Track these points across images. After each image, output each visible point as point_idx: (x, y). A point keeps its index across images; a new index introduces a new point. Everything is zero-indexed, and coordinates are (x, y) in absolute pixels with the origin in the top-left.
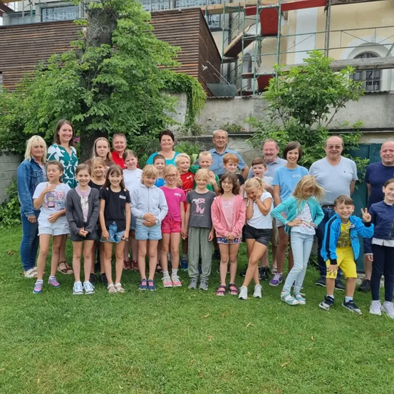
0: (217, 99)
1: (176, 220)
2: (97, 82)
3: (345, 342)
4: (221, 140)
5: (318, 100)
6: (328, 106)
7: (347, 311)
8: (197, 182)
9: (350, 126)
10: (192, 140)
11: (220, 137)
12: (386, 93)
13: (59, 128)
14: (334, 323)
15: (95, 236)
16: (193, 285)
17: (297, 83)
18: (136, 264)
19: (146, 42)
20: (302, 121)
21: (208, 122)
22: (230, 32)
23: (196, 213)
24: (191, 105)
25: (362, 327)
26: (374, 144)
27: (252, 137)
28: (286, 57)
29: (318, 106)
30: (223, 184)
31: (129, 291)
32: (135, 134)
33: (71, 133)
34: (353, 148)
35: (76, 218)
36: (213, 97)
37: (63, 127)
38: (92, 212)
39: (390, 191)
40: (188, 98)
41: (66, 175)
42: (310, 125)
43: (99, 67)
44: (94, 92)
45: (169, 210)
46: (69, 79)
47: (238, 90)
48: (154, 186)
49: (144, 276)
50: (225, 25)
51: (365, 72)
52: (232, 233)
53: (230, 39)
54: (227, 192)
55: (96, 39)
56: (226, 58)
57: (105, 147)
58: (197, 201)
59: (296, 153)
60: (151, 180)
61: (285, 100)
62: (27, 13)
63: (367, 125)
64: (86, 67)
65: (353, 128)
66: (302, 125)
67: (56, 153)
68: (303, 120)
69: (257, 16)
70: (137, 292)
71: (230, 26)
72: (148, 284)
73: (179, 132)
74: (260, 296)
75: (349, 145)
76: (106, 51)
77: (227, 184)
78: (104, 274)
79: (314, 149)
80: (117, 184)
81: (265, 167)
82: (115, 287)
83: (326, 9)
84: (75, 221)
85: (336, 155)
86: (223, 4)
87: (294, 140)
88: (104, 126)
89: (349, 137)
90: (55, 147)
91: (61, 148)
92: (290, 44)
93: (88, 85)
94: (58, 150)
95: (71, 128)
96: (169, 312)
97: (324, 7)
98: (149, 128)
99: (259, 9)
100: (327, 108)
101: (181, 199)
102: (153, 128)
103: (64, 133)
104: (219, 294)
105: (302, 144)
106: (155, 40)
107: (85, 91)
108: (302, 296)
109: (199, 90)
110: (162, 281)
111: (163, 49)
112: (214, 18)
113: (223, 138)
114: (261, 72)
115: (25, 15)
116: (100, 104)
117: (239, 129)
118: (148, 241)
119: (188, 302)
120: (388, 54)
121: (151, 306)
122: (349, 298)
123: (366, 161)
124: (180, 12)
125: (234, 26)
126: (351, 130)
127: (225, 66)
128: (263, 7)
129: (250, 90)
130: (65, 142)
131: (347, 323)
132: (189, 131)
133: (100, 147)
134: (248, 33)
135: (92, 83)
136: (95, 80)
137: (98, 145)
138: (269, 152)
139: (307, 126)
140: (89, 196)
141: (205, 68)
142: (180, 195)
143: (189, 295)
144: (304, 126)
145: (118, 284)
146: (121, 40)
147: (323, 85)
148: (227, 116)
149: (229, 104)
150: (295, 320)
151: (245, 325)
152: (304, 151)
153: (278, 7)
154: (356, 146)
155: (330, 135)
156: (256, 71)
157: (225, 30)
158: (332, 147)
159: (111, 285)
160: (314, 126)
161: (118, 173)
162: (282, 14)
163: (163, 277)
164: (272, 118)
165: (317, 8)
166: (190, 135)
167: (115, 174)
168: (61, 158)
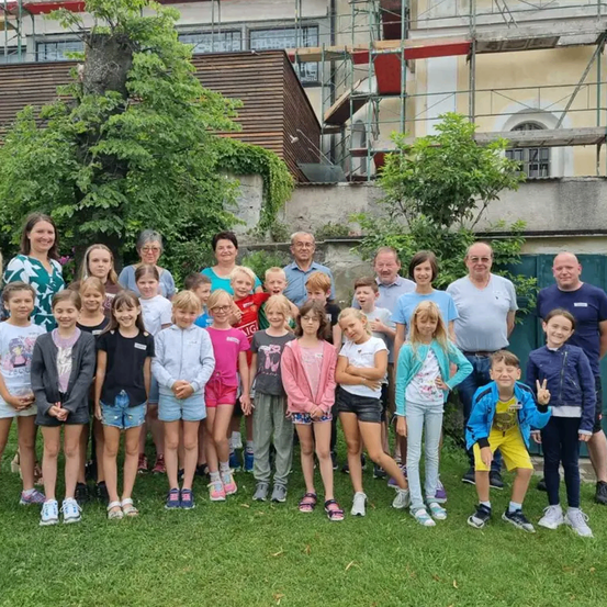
0: (311, 186)
1: (227, 383)
2: (98, 153)
3: (509, 587)
4: (305, 248)
5: (458, 188)
6: (473, 196)
7: (512, 529)
8: (269, 317)
9: (507, 228)
10: (270, 249)
11: (301, 244)
12: (556, 179)
13: (29, 228)
14: (490, 551)
15: (83, 417)
16: (261, 493)
17: (426, 161)
18: (161, 462)
19: (184, 90)
20: (436, 219)
21: (298, 221)
22: (333, 88)
23: (265, 370)
24: (269, 194)
25: (535, 555)
26: (543, 256)
27: (358, 243)
28: (414, 125)
29: (458, 196)
30: (303, 322)
31: (146, 512)
32: (178, 239)
33: (53, 236)
34: (513, 261)
35: (47, 385)
36: (305, 182)
37: (37, 227)
38: (79, 374)
39: (553, 330)
40: (265, 184)
41: (41, 308)
42: (448, 226)
43: (102, 127)
44: (94, 169)
45: (217, 366)
46: (49, 147)
47: (347, 175)
48: (194, 326)
49: (174, 483)
50: (325, 77)
51: (527, 151)
52: (321, 406)
53: (333, 99)
54: (310, 334)
55: (99, 83)
56: (328, 127)
57: (105, 261)
58: (266, 349)
59: (427, 269)
60: (187, 316)
61: (408, 187)
62: (12, 50)
63: (532, 226)
64: (81, 127)
65: (511, 230)
66: (436, 226)
67: (23, 270)
68: (438, 218)
69: (370, 66)
70: (159, 515)
71: (333, 79)
72: (180, 498)
73: (251, 236)
74: (363, 513)
75: (507, 256)
76: (114, 103)
77: (311, 321)
78: (103, 483)
79: (456, 262)
80: (131, 323)
81: (376, 291)
82: (121, 506)
83: (469, 58)
84: (44, 391)
85: (483, 272)
86: (320, 48)
87: (425, 248)
88: (111, 224)
89: (505, 244)
90: (23, 259)
91: (33, 262)
92: (419, 108)
93: (85, 158)
94: (28, 265)
95: (52, 229)
96: (212, 550)
97: (465, 56)
98: (201, 230)
99: (373, 55)
100: (473, 200)
101: (239, 348)
102: (208, 230)
103: (40, 235)
104: (303, 510)
105: (438, 255)
106: (199, 89)
107: (78, 167)
108: (440, 504)
109: (282, 172)
110: (207, 490)
111: (214, 103)
112: (310, 67)
113: (307, 244)
114: (379, 148)
115: (9, 52)
116: (105, 188)
117: (346, 232)
118: (181, 421)
119: (248, 527)
120: (559, 125)
121: (181, 541)
122: (515, 506)
123: (533, 281)
124: (254, 55)
125: (339, 80)
126: (508, 234)
127: (327, 138)
128: (378, 52)
129: (364, 175)
130: (41, 252)
131: (510, 550)
132: (268, 234)
133: (96, 260)
134: (359, 90)
135: (91, 154)
136: (94, 149)
137: (92, 257)
138: (385, 269)
139: (444, 227)
140: (75, 347)
141: (294, 139)
142: (237, 341)
143: (252, 514)
144: (439, 228)
145: (127, 501)
146: (142, 87)
147: (463, 166)
148: (327, 212)
149: (330, 193)
150: (426, 551)
151: (343, 566)
152: (440, 266)
153: (400, 54)
154: (516, 257)
155: (477, 240)
156: (370, 146)
157: (325, 85)
158: (476, 259)
159: (114, 504)
160: (454, 228)
161: (130, 305)
162: (407, 64)
163: (210, 482)
164: (391, 215)
165: (455, 57)
166: (268, 241)
167: (124, 305)
168: (32, 279)
